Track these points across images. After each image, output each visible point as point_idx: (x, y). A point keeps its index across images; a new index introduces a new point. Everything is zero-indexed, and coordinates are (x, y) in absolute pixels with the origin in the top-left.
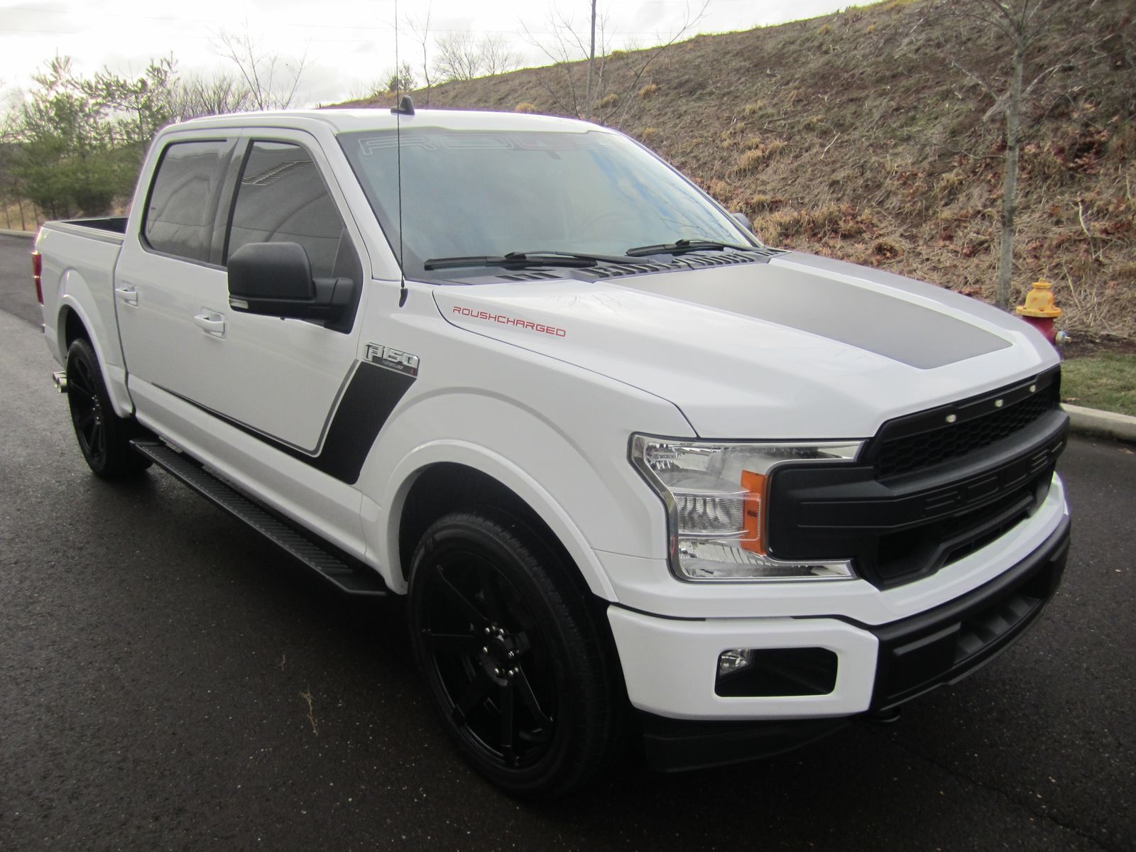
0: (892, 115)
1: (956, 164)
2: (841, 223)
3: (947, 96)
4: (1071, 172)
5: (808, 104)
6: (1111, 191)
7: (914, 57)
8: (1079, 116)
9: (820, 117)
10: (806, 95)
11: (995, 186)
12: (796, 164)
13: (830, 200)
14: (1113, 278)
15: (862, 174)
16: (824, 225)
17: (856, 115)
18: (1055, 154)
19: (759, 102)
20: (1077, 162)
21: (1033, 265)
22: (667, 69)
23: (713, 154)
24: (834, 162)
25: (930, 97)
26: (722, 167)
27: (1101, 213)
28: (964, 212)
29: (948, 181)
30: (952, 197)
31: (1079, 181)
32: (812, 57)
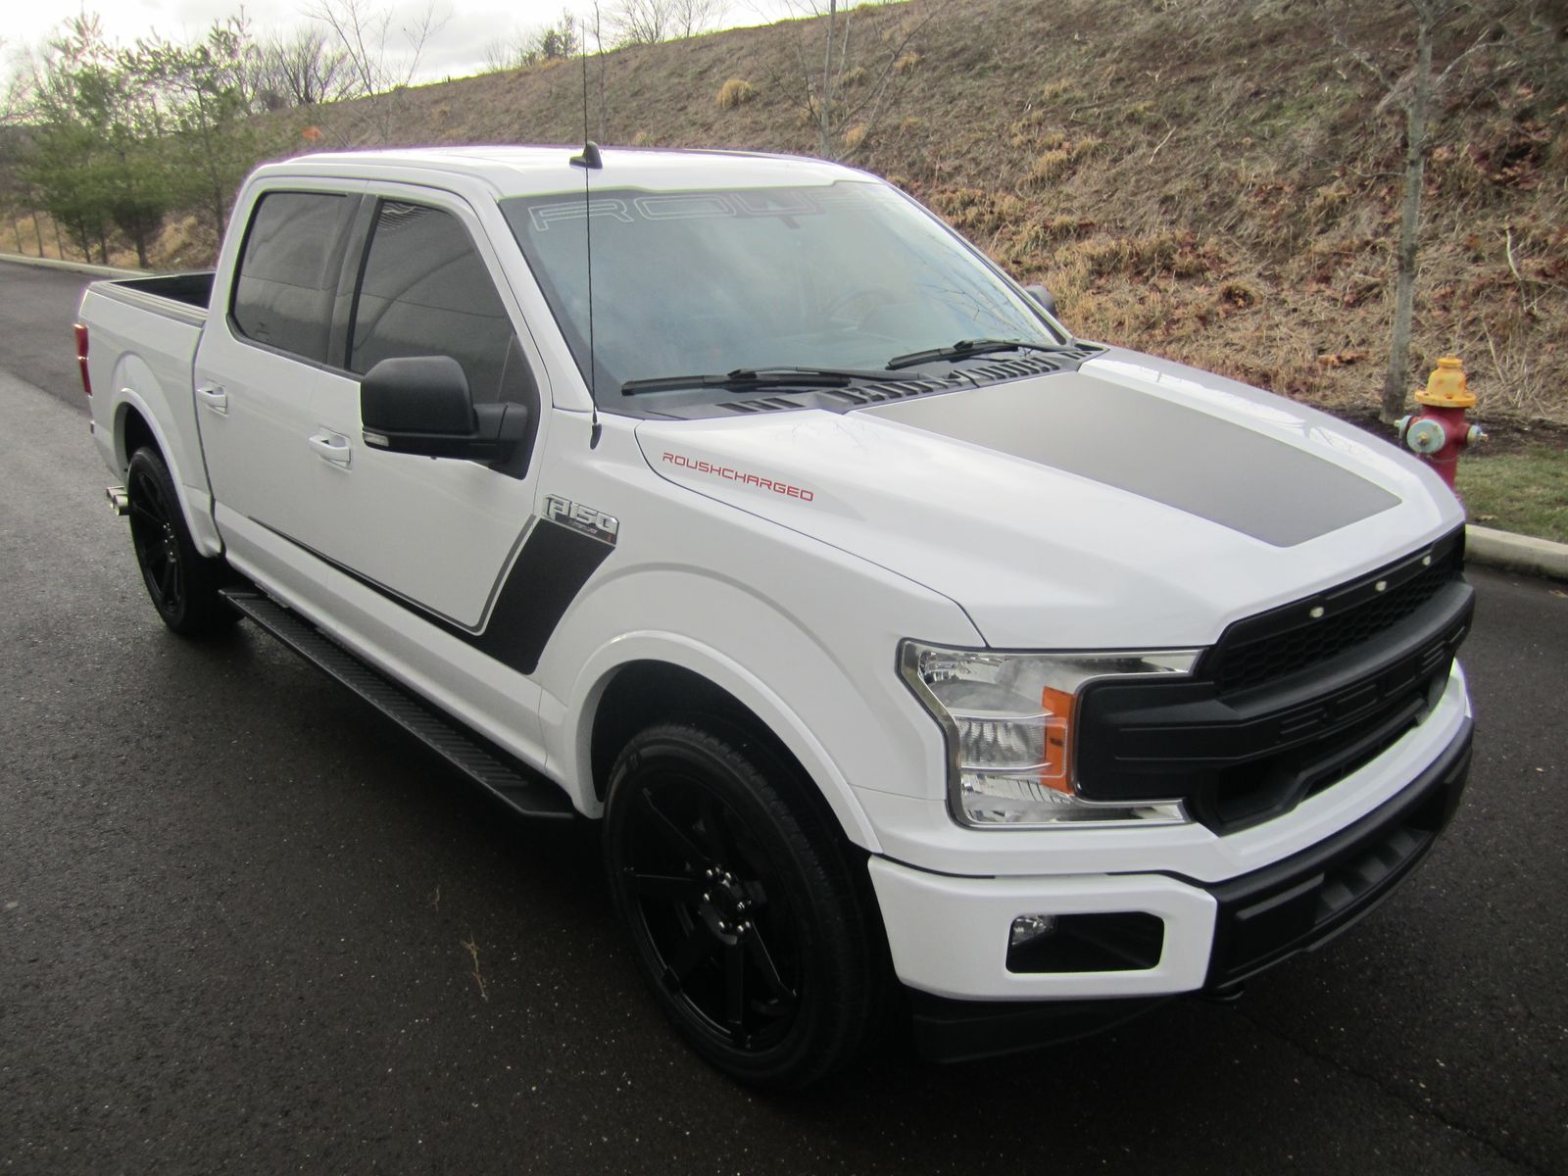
0: (1250, 100)
1: (1337, 174)
2: (1176, 257)
3: (1326, 75)
4: (1497, 188)
5: (1132, 85)
6: (1552, 215)
7: (1282, 18)
8: (1511, 106)
9: (1148, 104)
10: (1129, 71)
11: (1391, 207)
12: (1114, 171)
13: (1161, 223)
14: (1552, 339)
15: (1206, 187)
16: (1152, 260)
17: (1199, 101)
18: (1476, 162)
19: (1063, 81)
20: (1505, 173)
21: (1440, 320)
22: (934, 30)
23: (998, 155)
24: (1167, 169)
25: (1302, 75)
26: (1012, 175)
27: (1538, 246)
28: (1347, 242)
29: (1325, 198)
30: (1330, 221)
31: (1508, 200)
32: (1138, 16)
